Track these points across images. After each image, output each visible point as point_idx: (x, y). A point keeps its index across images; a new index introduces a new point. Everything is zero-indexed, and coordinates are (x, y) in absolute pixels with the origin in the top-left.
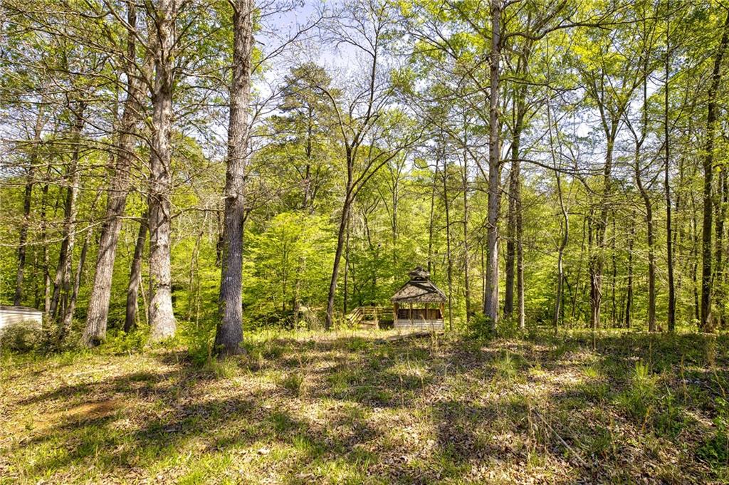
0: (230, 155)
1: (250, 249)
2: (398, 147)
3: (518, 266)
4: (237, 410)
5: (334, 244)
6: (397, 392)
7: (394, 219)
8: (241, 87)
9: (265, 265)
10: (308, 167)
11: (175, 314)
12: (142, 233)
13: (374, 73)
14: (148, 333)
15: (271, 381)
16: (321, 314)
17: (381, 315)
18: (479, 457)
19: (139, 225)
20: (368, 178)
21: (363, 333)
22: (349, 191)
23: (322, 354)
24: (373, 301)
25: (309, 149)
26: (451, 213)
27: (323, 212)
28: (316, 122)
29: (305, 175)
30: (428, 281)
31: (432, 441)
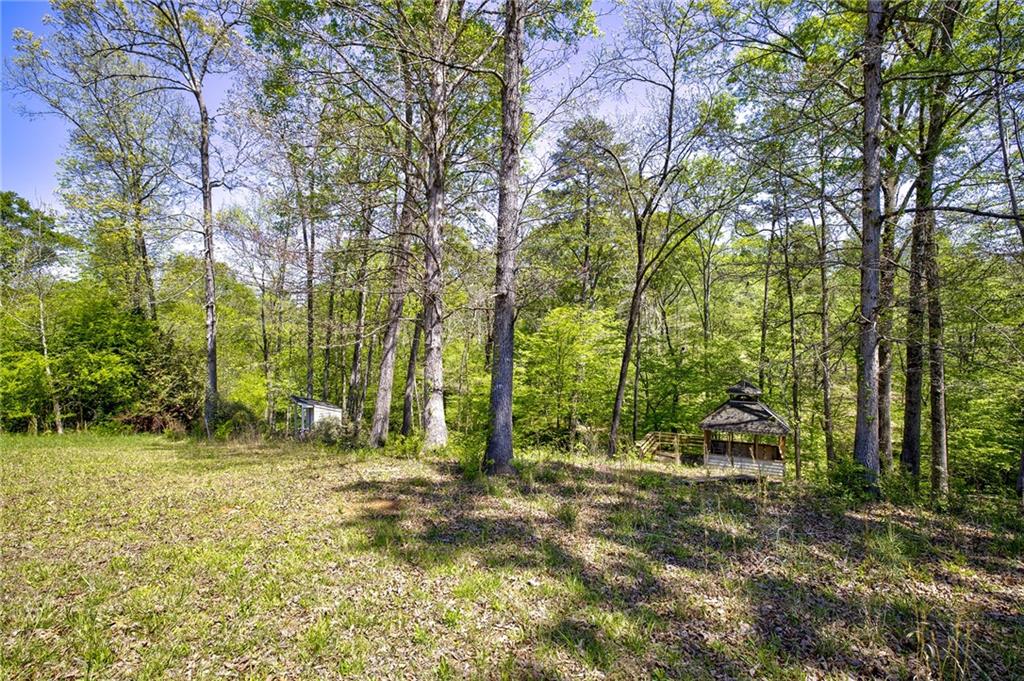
0: (500, 247)
1: (520, 351)
2: (709, 210)
3: (933, 387)
4: (506, 533)
5: (620, 345)
6: (700, 550)
7: (706, 311)
8: (510, 168)
9: (537, 372)
10: (587, 248)
11: (446, 422)
12: (417, 335)
13: (671, 113)
14: (422, 438)
15: (543, 509)
16: (603, 436)
17: (685, 445)
18: (823, 668)
19: (414, 325)
20: (666, 257)
21: (657, 466)
22: (640, 276)
23: (602, 486)
24: (674, 425)
25: (588, 225)
26: (798, 299)
27: (606, 306)
28: (596, 191)
29: (582, 259)
30: (759, 402)
31: (747, 625)
